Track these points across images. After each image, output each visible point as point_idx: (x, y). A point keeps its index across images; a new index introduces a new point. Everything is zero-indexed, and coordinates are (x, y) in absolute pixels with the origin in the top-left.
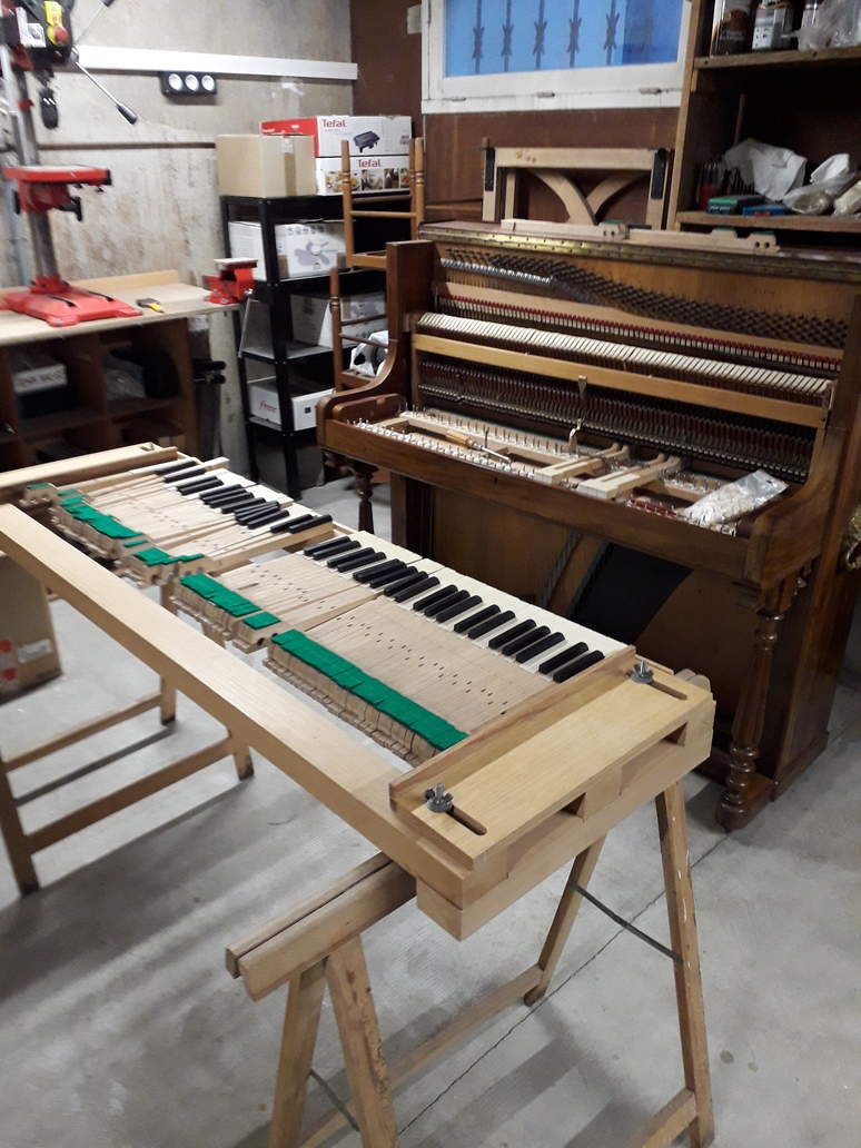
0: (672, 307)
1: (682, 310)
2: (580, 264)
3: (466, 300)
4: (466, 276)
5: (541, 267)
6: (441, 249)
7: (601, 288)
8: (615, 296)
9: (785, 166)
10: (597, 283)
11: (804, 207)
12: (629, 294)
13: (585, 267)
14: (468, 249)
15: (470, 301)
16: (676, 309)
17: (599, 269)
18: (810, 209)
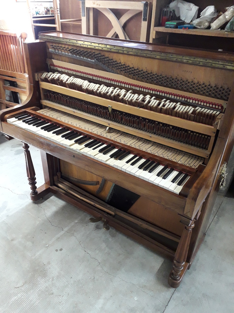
0: (146, 76)
1: (151, 77)
2: (107, 55)
3: (61, 67)
4: (60, 57)
5: (90, 55)
6: (49, 45)
7: (116, 65)
8: (122, 69)
9: (191, 10)
10: (114, 63)
11: (200, 26)
12: (128, 69)
13: (109, 56)
14: (60, 45)
15: (63, 68)
16: (148, 77)
17: (115, 57)
18: (202, 27)
